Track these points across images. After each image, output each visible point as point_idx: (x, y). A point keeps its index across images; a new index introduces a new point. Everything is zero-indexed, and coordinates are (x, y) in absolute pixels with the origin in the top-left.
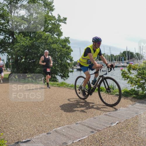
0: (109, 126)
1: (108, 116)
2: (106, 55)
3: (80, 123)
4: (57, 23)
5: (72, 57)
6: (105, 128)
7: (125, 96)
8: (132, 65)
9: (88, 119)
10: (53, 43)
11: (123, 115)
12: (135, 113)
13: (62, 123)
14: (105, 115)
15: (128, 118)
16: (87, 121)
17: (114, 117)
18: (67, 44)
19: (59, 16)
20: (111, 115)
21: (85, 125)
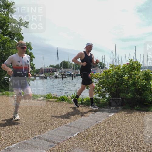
0: (69, 137)
1: (69, 126)
2: (70, 63)
3: (38, 137)
4: (18, 26)
5: (33, 64)
6: (65, 140)
7: (87, 105)
8: (95, 73)
9: (47, 132)
10: (12, 48)
11: (84, 125)
12: (95, 122)
13: (18, 139)
14: (66, 125)
15: (89, 127)
16: (47, 134)
17: (75, 127)
18: (29, 50)
19: (21, 20)
20: (72, 126)
21: (43, 139)
